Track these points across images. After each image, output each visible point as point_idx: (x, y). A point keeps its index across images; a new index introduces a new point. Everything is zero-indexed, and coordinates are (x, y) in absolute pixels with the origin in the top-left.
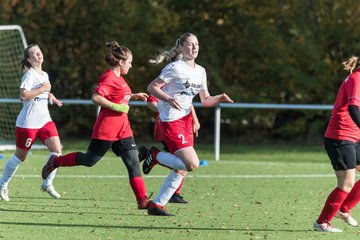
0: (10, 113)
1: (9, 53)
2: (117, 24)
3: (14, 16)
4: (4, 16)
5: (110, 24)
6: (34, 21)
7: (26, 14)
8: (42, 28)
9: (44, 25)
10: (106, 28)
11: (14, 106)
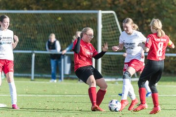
0: (111, 61)
1: (110, 26)
2: (170, 11)
3: (113, 6)
4: (107, 5)
5: (167, 11)
6: (125, 9)
7: (120, 5)
8: (129, 12)
9: (130, 11)
10: (165, 13)
11: (114, 57)
